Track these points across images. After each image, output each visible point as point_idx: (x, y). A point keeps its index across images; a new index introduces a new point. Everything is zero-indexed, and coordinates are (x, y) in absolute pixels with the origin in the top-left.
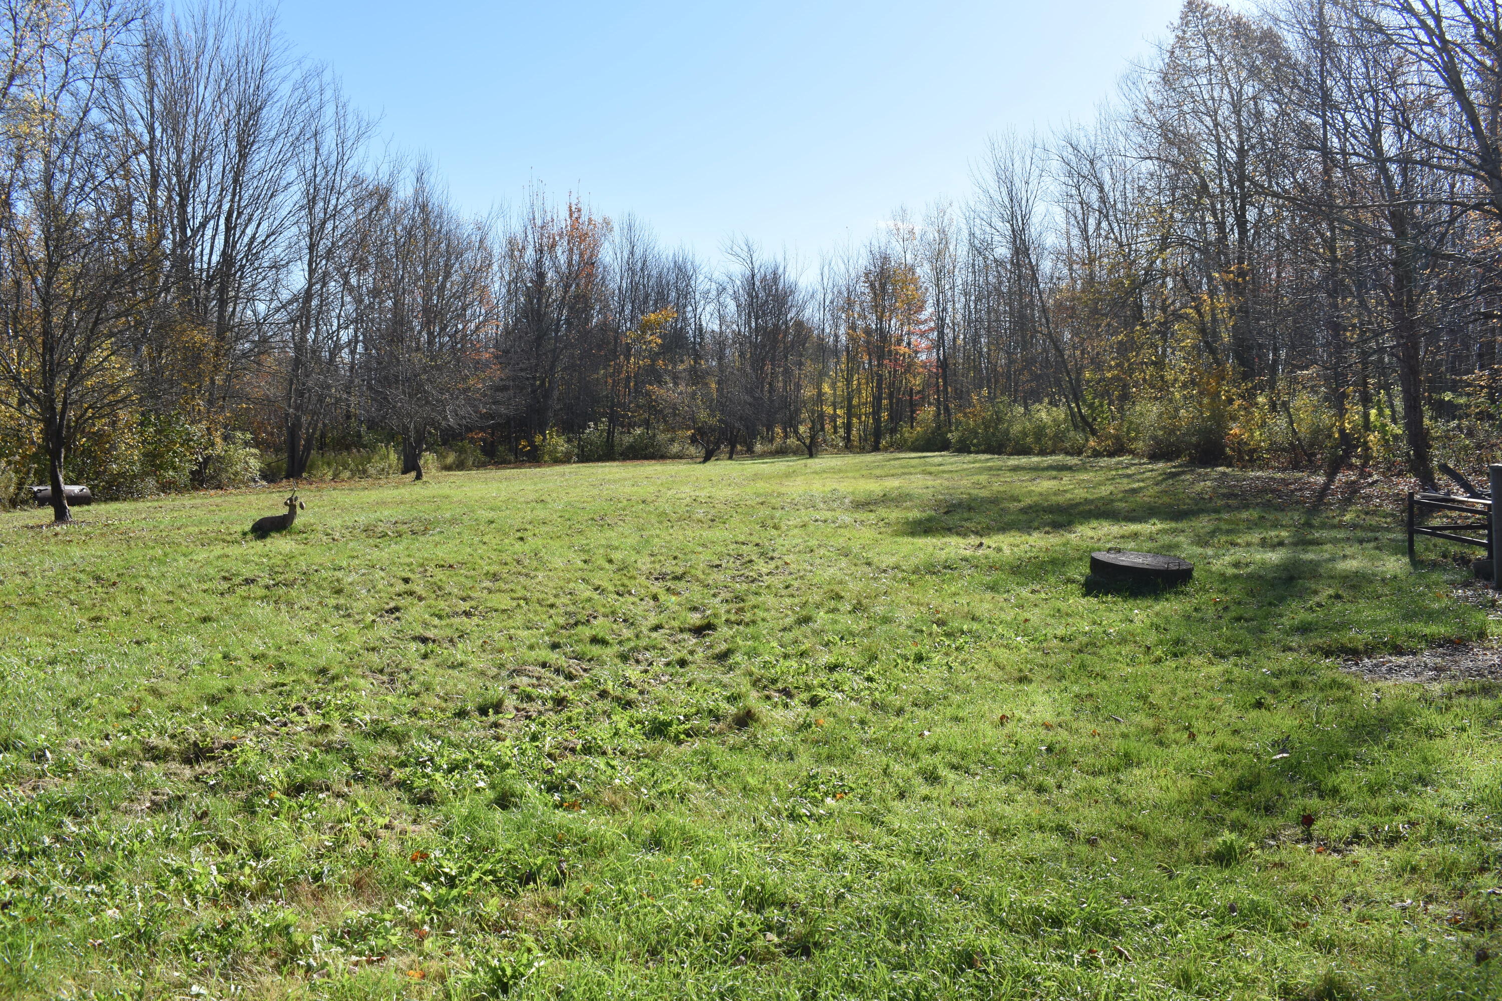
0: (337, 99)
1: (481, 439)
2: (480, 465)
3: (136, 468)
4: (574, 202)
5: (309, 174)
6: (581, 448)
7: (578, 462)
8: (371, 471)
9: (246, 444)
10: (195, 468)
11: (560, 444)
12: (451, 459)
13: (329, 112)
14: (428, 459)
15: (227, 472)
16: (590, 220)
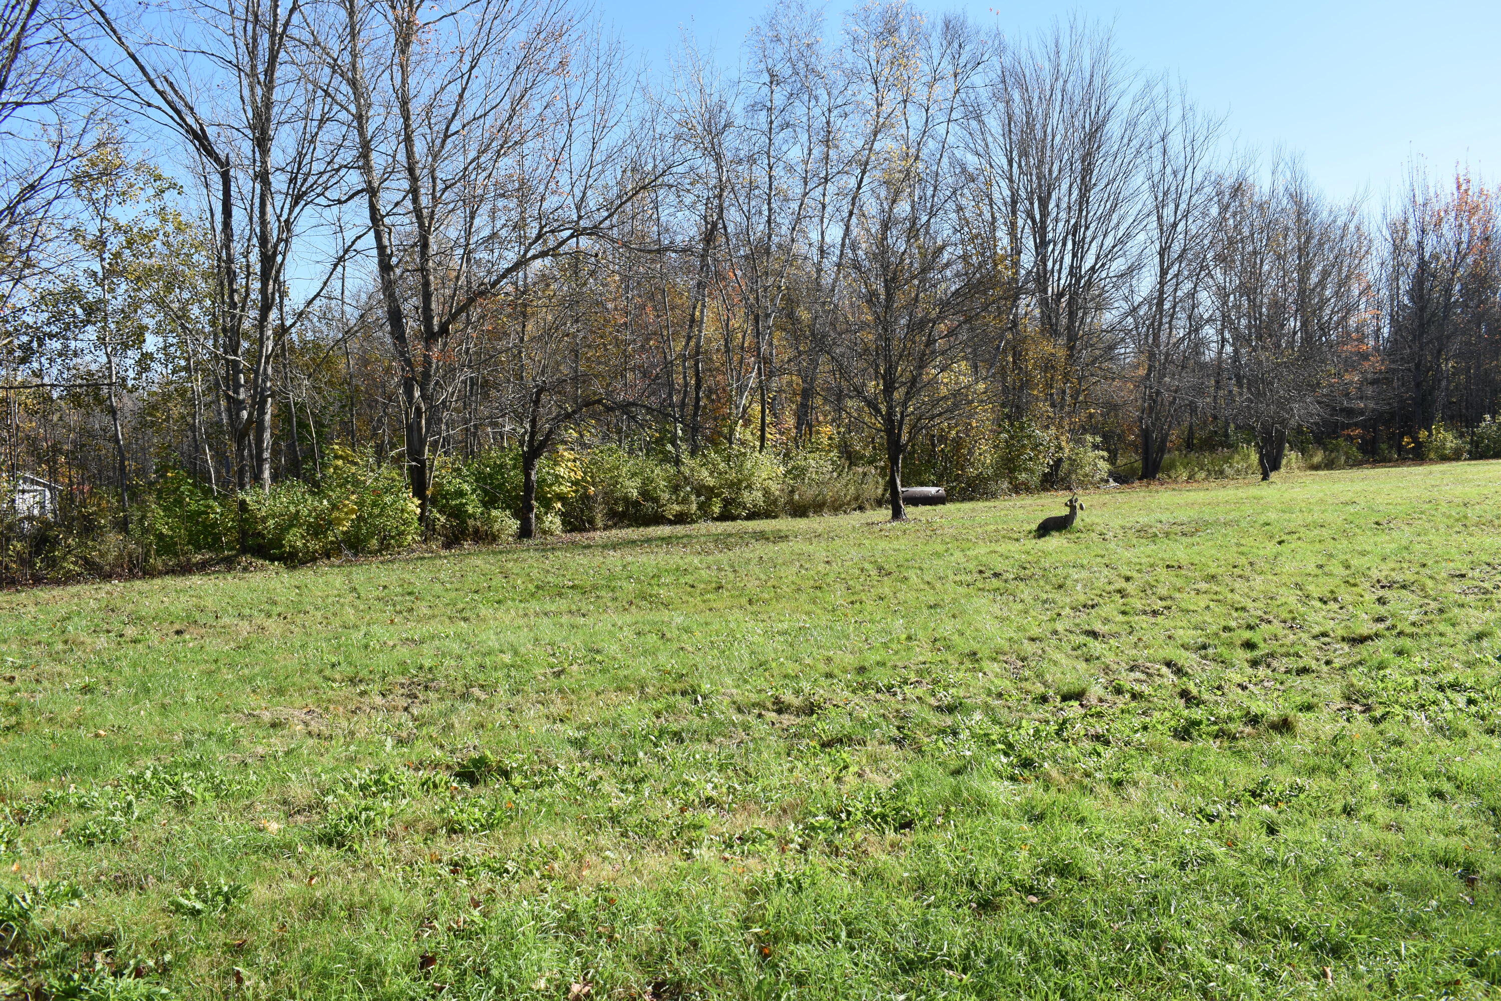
0: (1183, 102)
1: (1358, 437)
2: (1357, 464)
3: (990, 472)
4: (1461, 171)
5: (1156, 179)
6: (1475, 444)
7: (1469, 459)
8: (1228, 471)
9: (1095, 447)
10: (1047, 470)
11: (1449, 440)
12: (1318, 458)
13: (1175, 115)
14: (1291, 457)
15: (1077, 474)
16: (1481, 192)
